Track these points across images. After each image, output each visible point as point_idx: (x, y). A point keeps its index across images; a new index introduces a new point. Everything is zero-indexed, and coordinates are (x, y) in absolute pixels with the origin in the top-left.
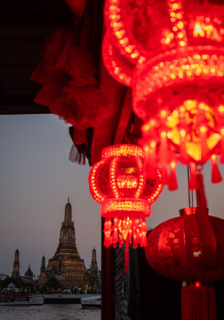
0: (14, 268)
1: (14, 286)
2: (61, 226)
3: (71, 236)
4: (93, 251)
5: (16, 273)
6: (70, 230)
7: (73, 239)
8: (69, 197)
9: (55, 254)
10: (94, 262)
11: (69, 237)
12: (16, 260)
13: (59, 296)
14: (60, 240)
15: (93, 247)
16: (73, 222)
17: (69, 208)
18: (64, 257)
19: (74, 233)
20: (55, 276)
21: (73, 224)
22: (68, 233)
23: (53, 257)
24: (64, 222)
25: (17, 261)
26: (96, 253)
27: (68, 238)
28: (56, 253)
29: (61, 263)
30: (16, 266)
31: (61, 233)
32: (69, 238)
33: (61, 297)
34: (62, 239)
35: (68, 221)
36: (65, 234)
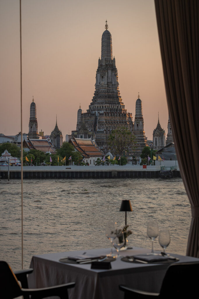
0: (30, 127)
1: (10, 154)
2: (98, 66)
3: (112, 79)
4: (137, 103)
5: (33, 134)
6: (110, 72)
7: (115, 85)
8: (106, 22)
9: (90, 106)
10: (139, 118)
11: (109, 81)
12: (32, 116)
13: (66, 168)
14: (96, 85)
15: (138, 96)
16: (114, 59)
17: (108, 39)
18: (101, 110)
19: (116, 75)
20: (75, 138)
21: (115, 61)
22: (106, 75)
23: (87, 110)
24: (101, 59)
25: (33, 118)
26: (141, 104)
27: (106, 83)
28: (91, 104)
29: (96, 119)
30: (33, 125)
31: (97, 76)
32: (108, 83)
33: (69, 170)
34: (98, 84)
35: (106, 59)
36: (103, 77)
